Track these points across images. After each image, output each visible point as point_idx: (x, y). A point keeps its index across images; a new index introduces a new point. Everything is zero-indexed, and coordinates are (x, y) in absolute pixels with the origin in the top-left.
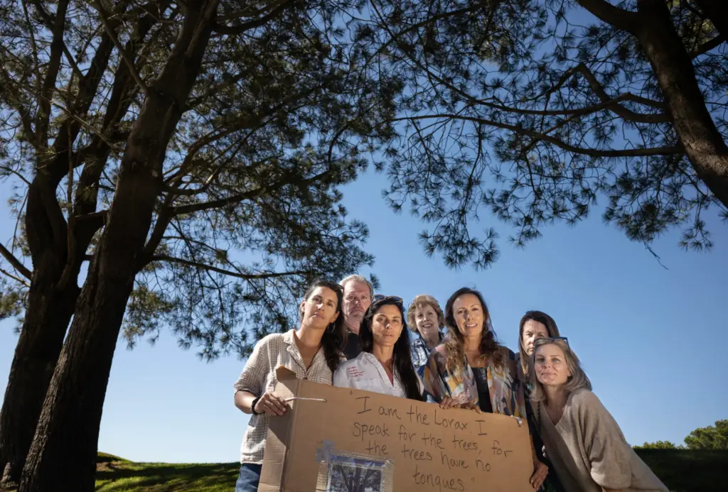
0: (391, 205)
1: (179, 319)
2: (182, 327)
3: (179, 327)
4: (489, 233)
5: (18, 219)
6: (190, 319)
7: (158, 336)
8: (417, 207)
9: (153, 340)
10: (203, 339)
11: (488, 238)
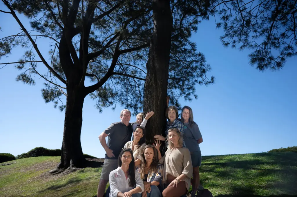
0: (223, 44)
1: (123, 100)
2: (124, 103)
3: (123, 103)
4: (281, 53)
5: (52, 59)
6: (127, 100)
7: (115, 107)
8: (235, 44)
9: (114, 109)
10: (133, 108)
11: (280, 55)
